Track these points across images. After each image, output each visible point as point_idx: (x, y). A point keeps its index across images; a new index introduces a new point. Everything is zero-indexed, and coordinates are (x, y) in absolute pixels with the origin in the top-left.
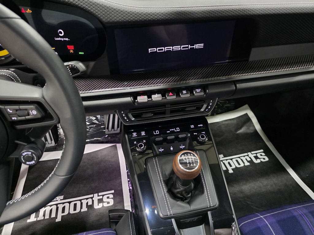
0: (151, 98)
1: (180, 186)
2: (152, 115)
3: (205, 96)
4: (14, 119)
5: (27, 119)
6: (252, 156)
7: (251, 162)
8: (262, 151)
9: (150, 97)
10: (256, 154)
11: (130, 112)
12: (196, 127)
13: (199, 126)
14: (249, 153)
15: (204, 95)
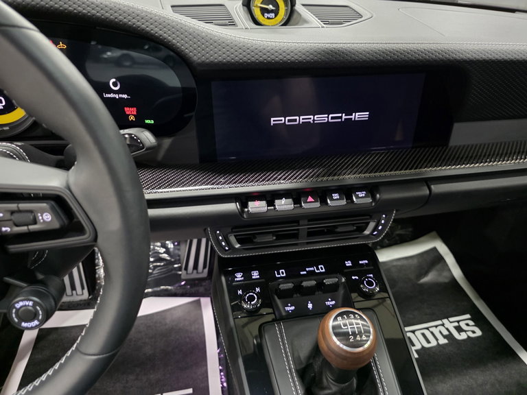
0: (274, 206)
1: (332, 383)
2: (274, 238)
3: (373, 204)
4: (6, 231)
5: (31, 231)
6: (451, 327)
7: (449, 337)
8: (468, 316)
9: (271, 203)
10: (458, 322)
11: (232, 232)
12: (355, 263)
13: (360, 262)
14: (445, 321)
15: (371, 203)
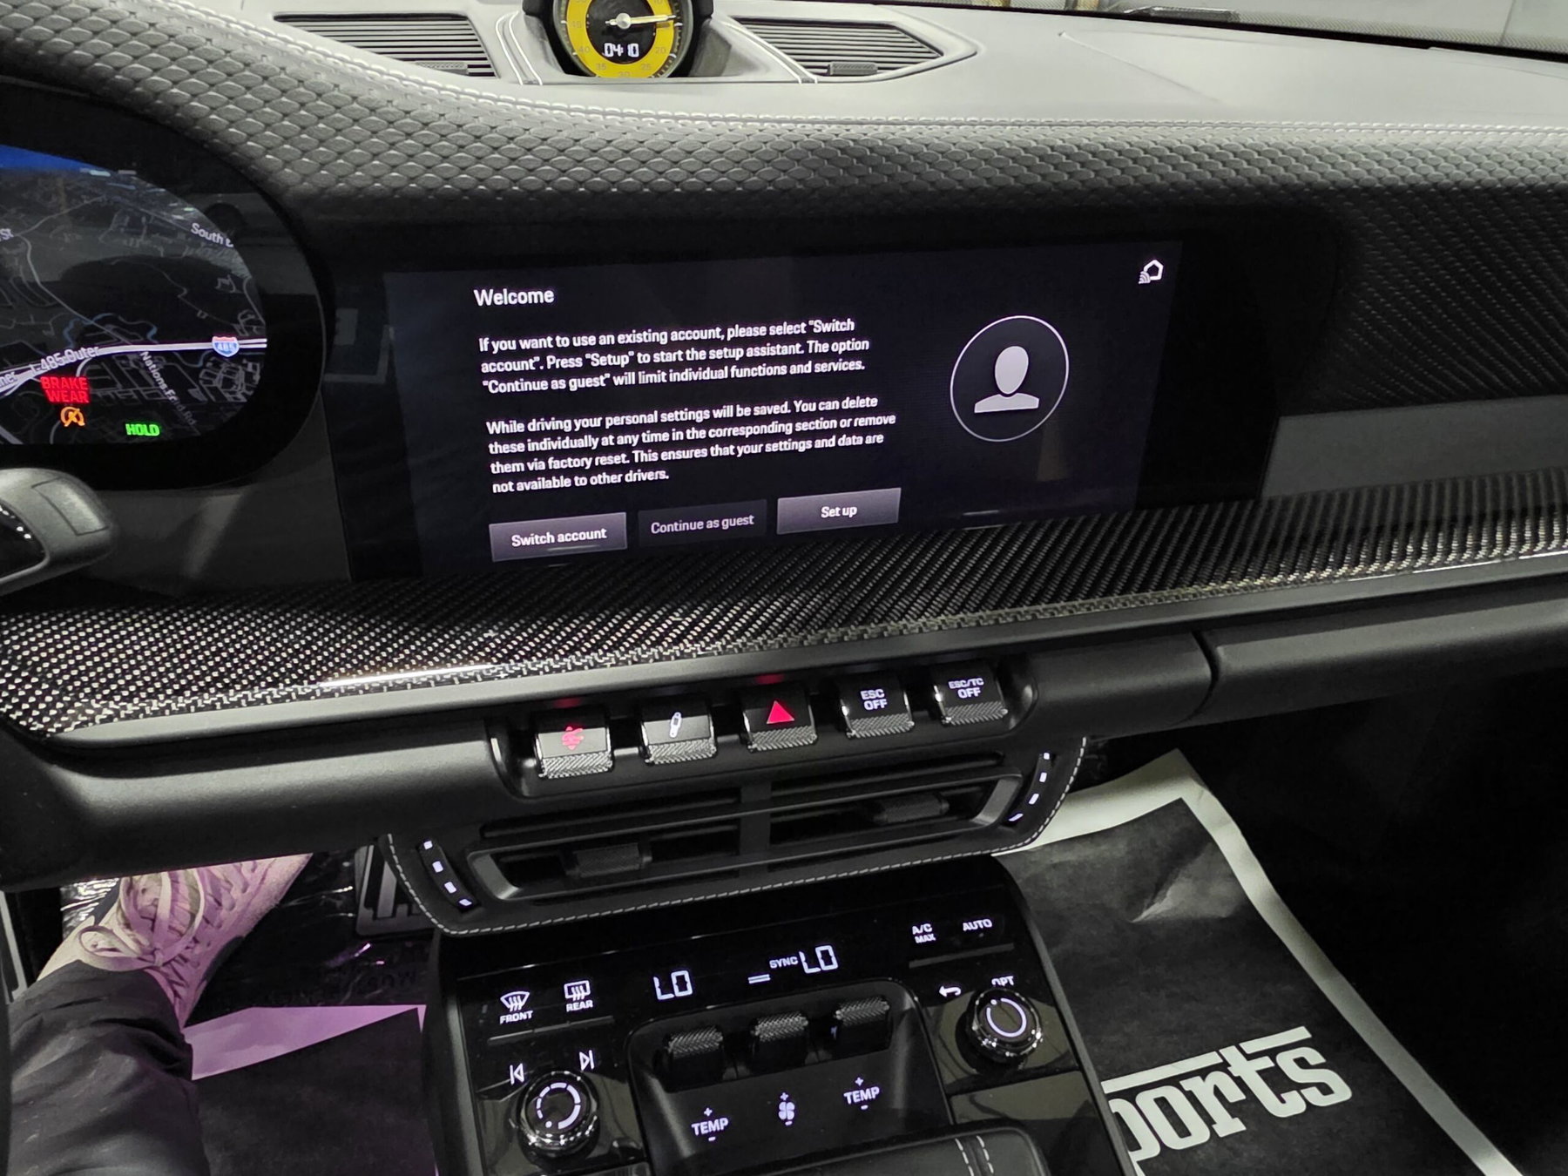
2: (647, 859)
3: (1013, 723)
6: (1249, 1071)
8: (1301, 1033)
10: (1272, 1053)
15: (1006, 719)
